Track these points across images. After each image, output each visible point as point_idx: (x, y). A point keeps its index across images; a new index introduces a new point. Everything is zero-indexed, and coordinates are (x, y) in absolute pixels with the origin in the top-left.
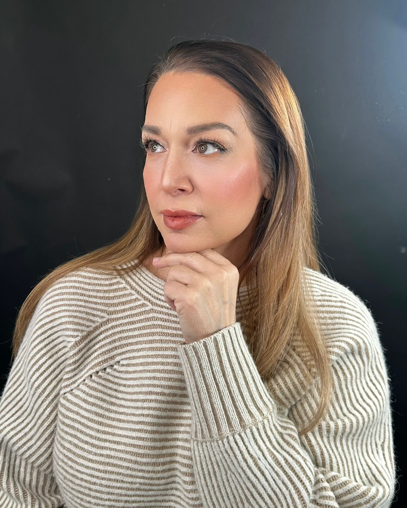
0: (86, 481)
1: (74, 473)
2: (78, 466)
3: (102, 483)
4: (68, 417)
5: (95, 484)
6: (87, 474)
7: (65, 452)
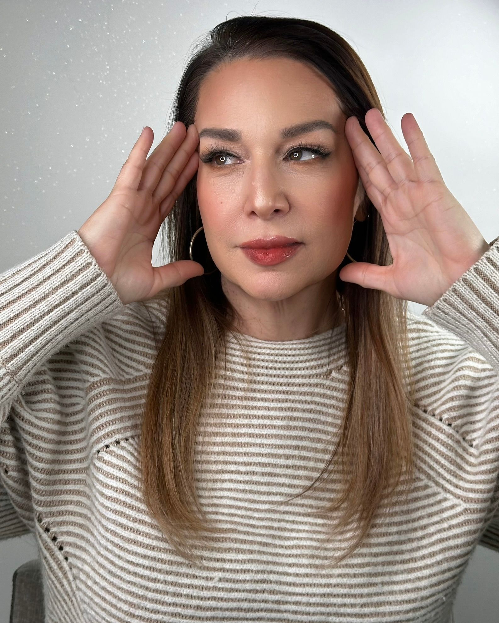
0: (142, 577)
1: (124, 566)
2: (129, 556)
3: (166, 579)
4: (107, 486)
5: (155, 580)
6: (144, 567)
7: (109, 535)
